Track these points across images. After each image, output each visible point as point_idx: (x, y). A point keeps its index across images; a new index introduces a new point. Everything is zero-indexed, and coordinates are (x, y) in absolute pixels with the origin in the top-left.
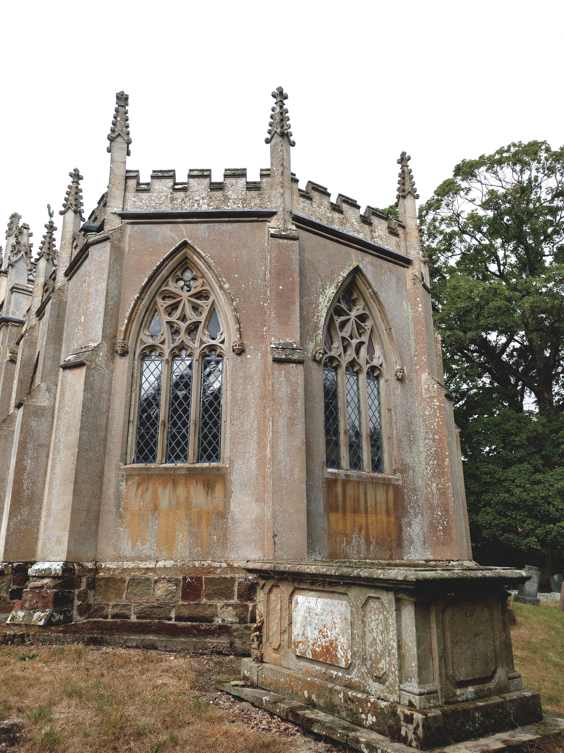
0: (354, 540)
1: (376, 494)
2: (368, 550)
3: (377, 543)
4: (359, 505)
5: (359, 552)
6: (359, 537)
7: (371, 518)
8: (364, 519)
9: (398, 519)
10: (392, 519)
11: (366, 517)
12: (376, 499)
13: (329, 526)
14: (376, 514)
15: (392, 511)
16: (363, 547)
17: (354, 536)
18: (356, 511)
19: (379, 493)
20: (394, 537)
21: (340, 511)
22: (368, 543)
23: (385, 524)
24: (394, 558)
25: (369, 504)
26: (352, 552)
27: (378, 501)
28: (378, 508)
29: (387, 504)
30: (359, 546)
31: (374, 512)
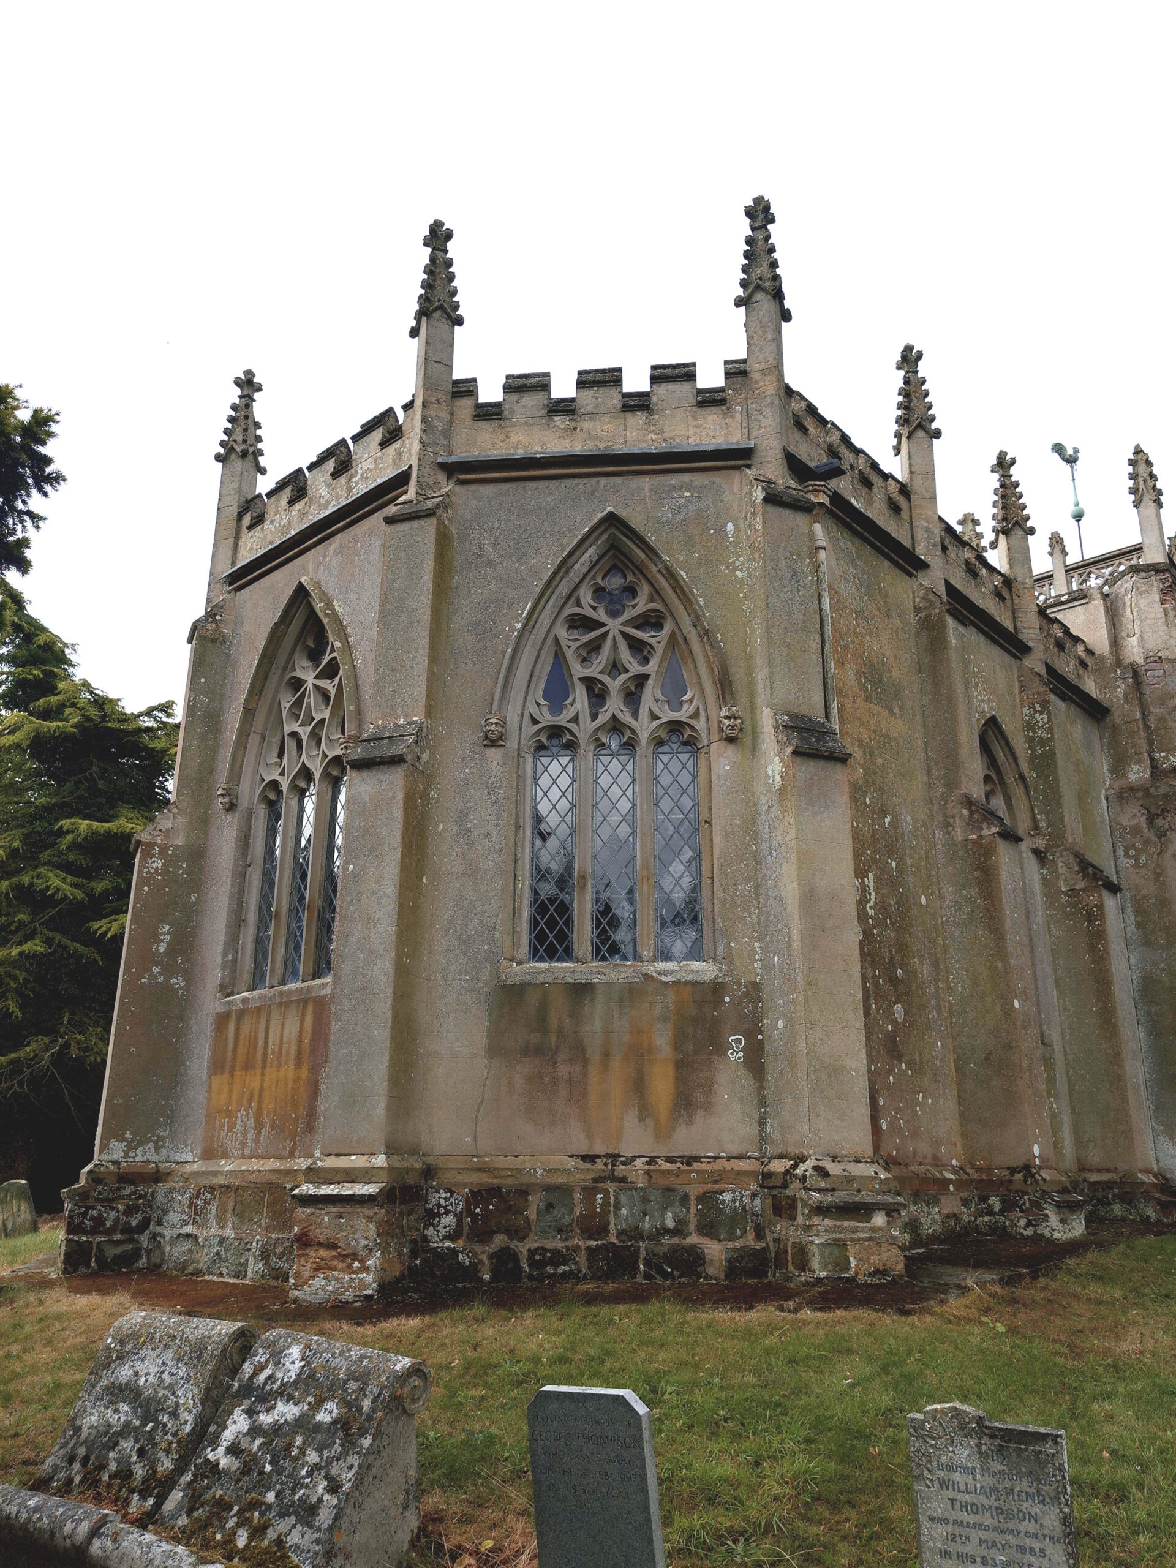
0: (239, 1122)
1: (283, 1025)
2: (257, 1140)
3: (273, 1127)
4: (255, 1053)
5: (243, 1145)
6: (247, 1116)
7: (271, 1074)
8: (258, 1078)
9: (314, 1070)
10: (304, 1073)
11: (263, 1074)
12: (282, 1036)
13: (209, 1099)
14: (279, 1065)
15: (306, 1055)
16: (251, 1134)
17: (239, 1114)
18: (248, 1066)
19: (288, 1022)
20: (302, 1111)
21: (227, 1070)
22: (259, 1126)
23: (290, 1085)
24: (297, 1154)
25: (271, 1047)
26: (232, 1145)
27: (285, 1039)
28: (284, 1052)
29: (300, 1042)
30: (244, 1133)
31: (275, 1063)
